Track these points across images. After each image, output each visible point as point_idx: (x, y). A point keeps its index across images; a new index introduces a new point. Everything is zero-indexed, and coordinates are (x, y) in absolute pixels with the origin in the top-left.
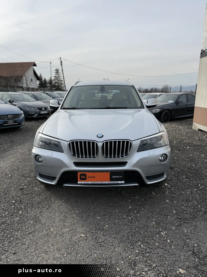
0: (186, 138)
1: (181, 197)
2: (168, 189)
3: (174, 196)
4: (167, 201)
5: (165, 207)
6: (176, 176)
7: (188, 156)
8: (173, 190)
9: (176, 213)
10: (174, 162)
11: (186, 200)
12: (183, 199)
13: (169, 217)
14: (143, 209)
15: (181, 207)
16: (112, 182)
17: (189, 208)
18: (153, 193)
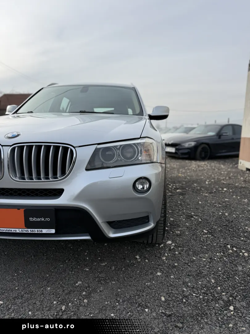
0: (226, 178)
1: (189, 267)
2: (170, 250)
3: (176, 264)
4: (159, 274)
5: (148, 287)
6: (192, 228)
7: (221, 201)
8: (177, 253)
9: (165, 302)
10: (196, 209)
11: (194, 274)
12: (190, 271)
13: (147, 310)
14: (101, 289)
15: (180, 289)
16: (29, 230)
17: (196, 292)
18: (138, 257)
